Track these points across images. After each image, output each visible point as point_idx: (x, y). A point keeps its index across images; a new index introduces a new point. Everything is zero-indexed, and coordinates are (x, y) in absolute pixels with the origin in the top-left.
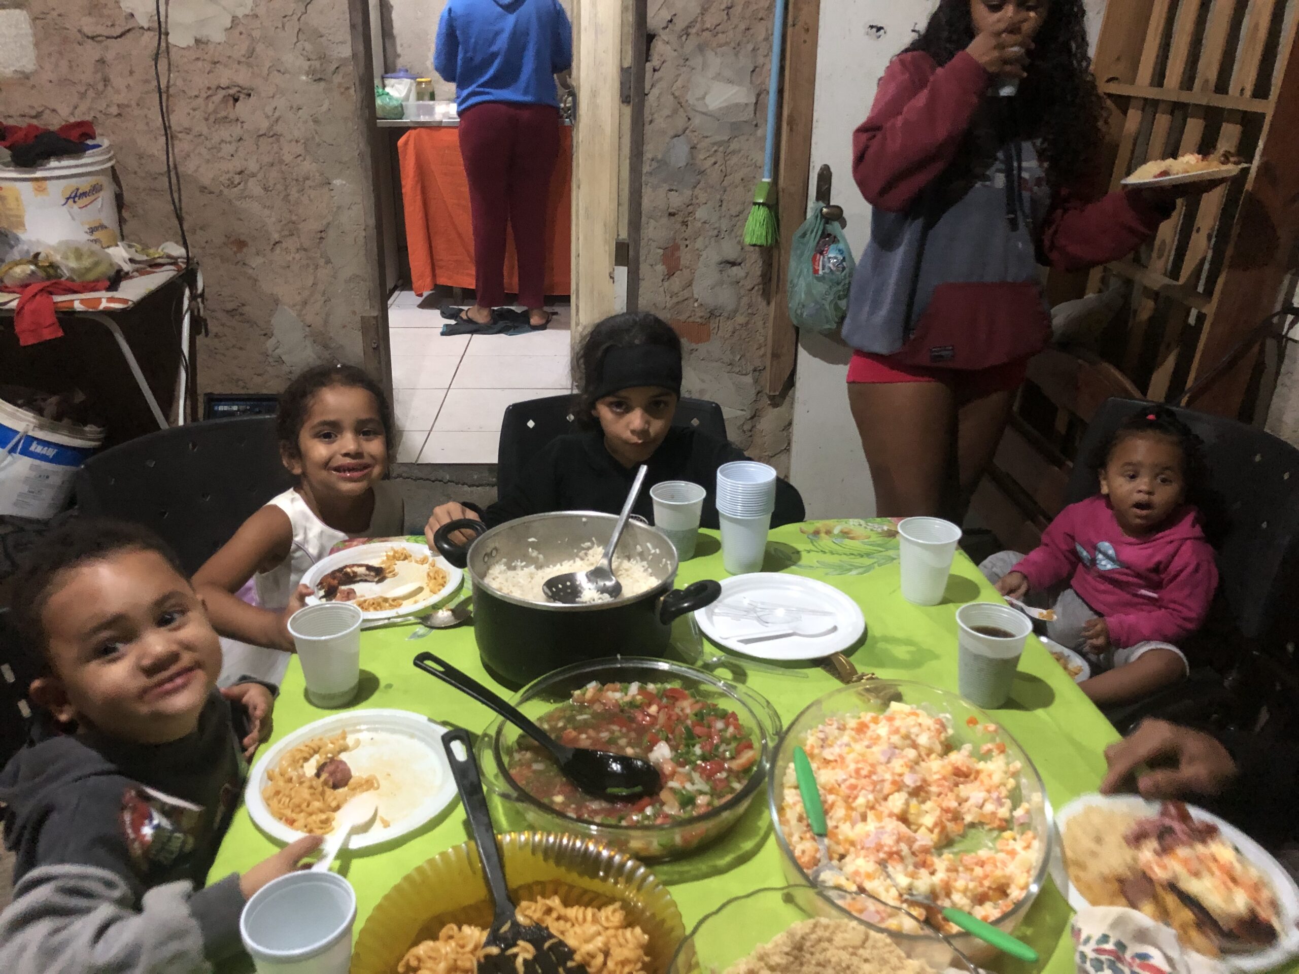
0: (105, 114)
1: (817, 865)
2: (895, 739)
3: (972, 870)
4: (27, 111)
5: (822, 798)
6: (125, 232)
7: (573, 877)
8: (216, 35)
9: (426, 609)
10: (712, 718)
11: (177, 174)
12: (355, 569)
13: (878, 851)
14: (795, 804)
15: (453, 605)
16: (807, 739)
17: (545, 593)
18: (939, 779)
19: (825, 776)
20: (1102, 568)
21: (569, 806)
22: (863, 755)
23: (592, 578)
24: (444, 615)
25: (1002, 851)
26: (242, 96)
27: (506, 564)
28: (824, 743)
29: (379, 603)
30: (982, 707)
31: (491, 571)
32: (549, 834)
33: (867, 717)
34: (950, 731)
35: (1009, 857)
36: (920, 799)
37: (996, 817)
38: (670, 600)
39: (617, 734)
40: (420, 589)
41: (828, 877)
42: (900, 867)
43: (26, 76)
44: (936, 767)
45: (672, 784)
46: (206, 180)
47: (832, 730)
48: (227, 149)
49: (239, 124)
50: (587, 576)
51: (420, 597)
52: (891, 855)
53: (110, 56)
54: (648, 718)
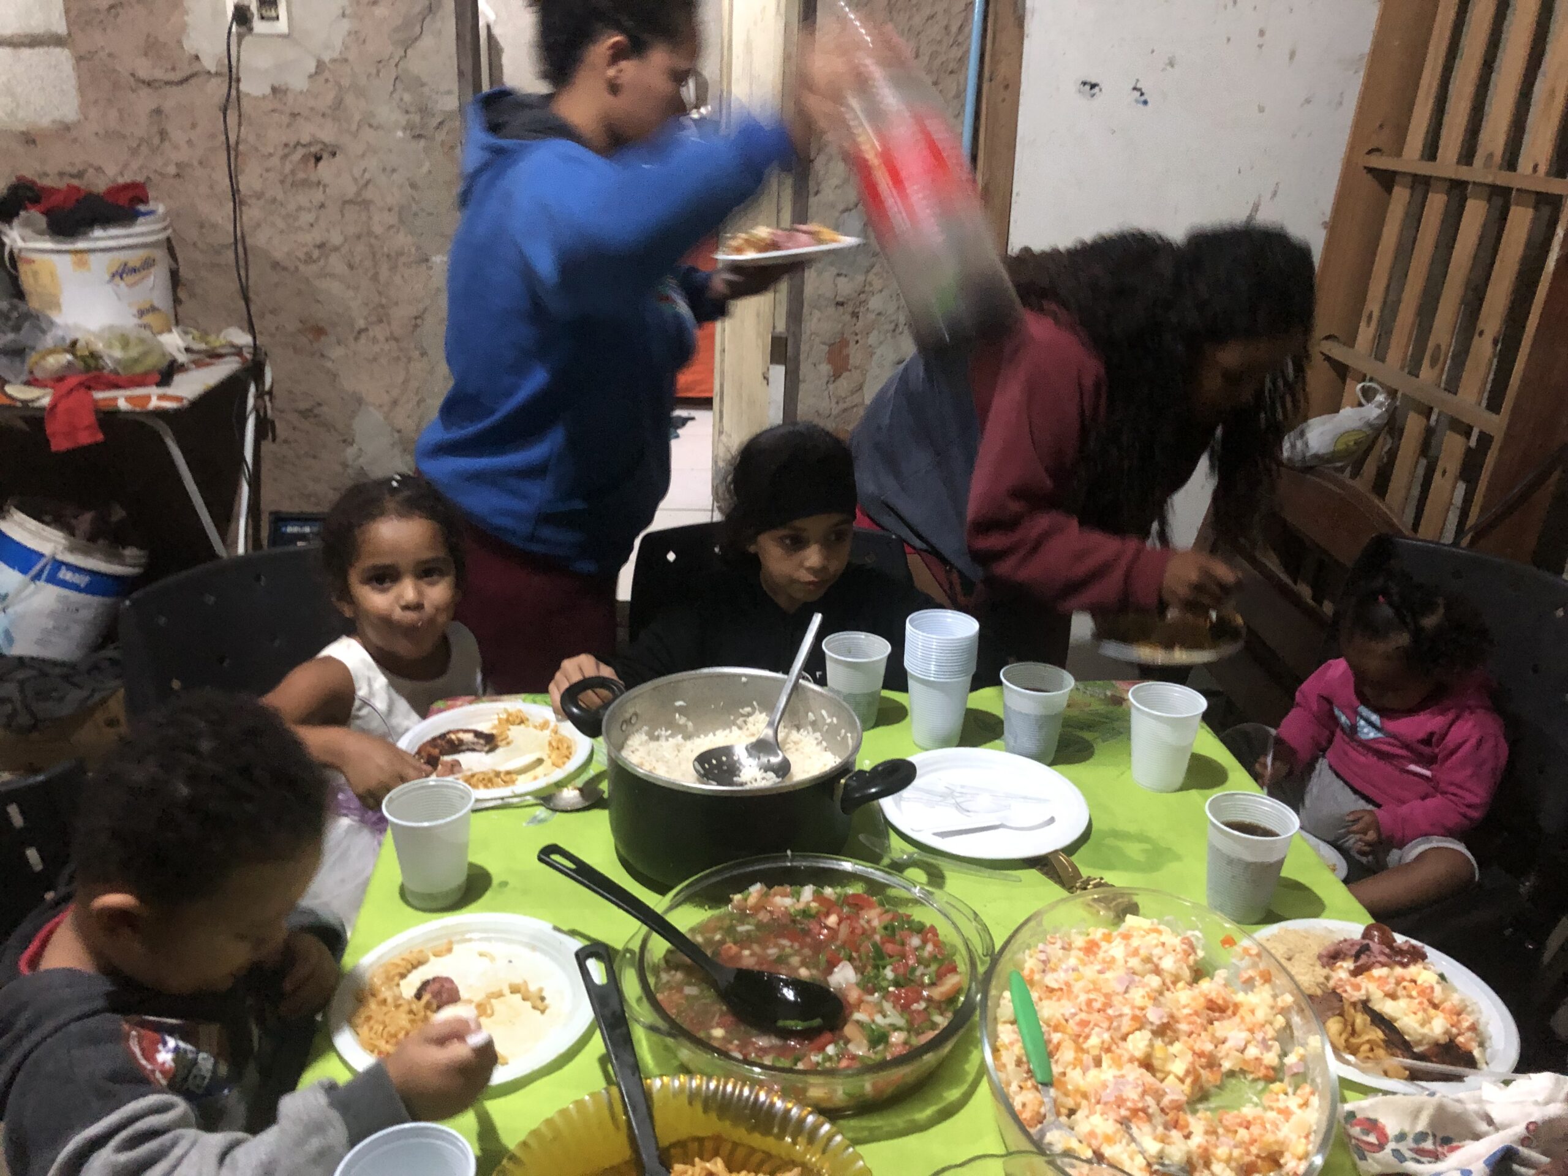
0: (161, 174)
1: (1041, 1122)
2: (1134, 963)
3: (1236, 1132)
4: (69, 169)
5: (1046, 1037)
6: (180, 315)
7: (740, 1134)
8: (298, 81)
9: (549, 787)
10: (906, 932)
11: (245, 249)
12: (461, 735)
13: (1119, 1107)
14: (1012, 1044)
15: (580, 782)
16: (1025, 961)
17: (697, 771)
18: (1191, 1015)
19: (1049, 1010)
20: (1363, 737)
21: (731, 1042)
22: (1094, 982)
23: (754, 752)
24: (570, 795)
25: (1272, 1109)
26: (325, 156)
27: (647, 734)
28: (1046, 966)
29: (489, 780)
30: (1239, 923)
31: (629, 742)
32: (710, 1078)
33: (1098, 933)
34: (1201, 954)
35: (1281, 1117)
36: (1167, 1039)
37: (1261, 1065)
38: (854, 784)
39: (788, 950)
40: (540, 761)
41: (1056, 1139)
42: (1146, 1128)
43: (67, 128)
44: (1184, 998)
45: (858, 1016)
46: (278, 255)
47: (1055, 951)
48: (306, 218)
49: (321, 188)
50: (747, 749)
51: (540, 770)
52: (1135, 1112)
53: (168, 105)
54: (825, 931)
